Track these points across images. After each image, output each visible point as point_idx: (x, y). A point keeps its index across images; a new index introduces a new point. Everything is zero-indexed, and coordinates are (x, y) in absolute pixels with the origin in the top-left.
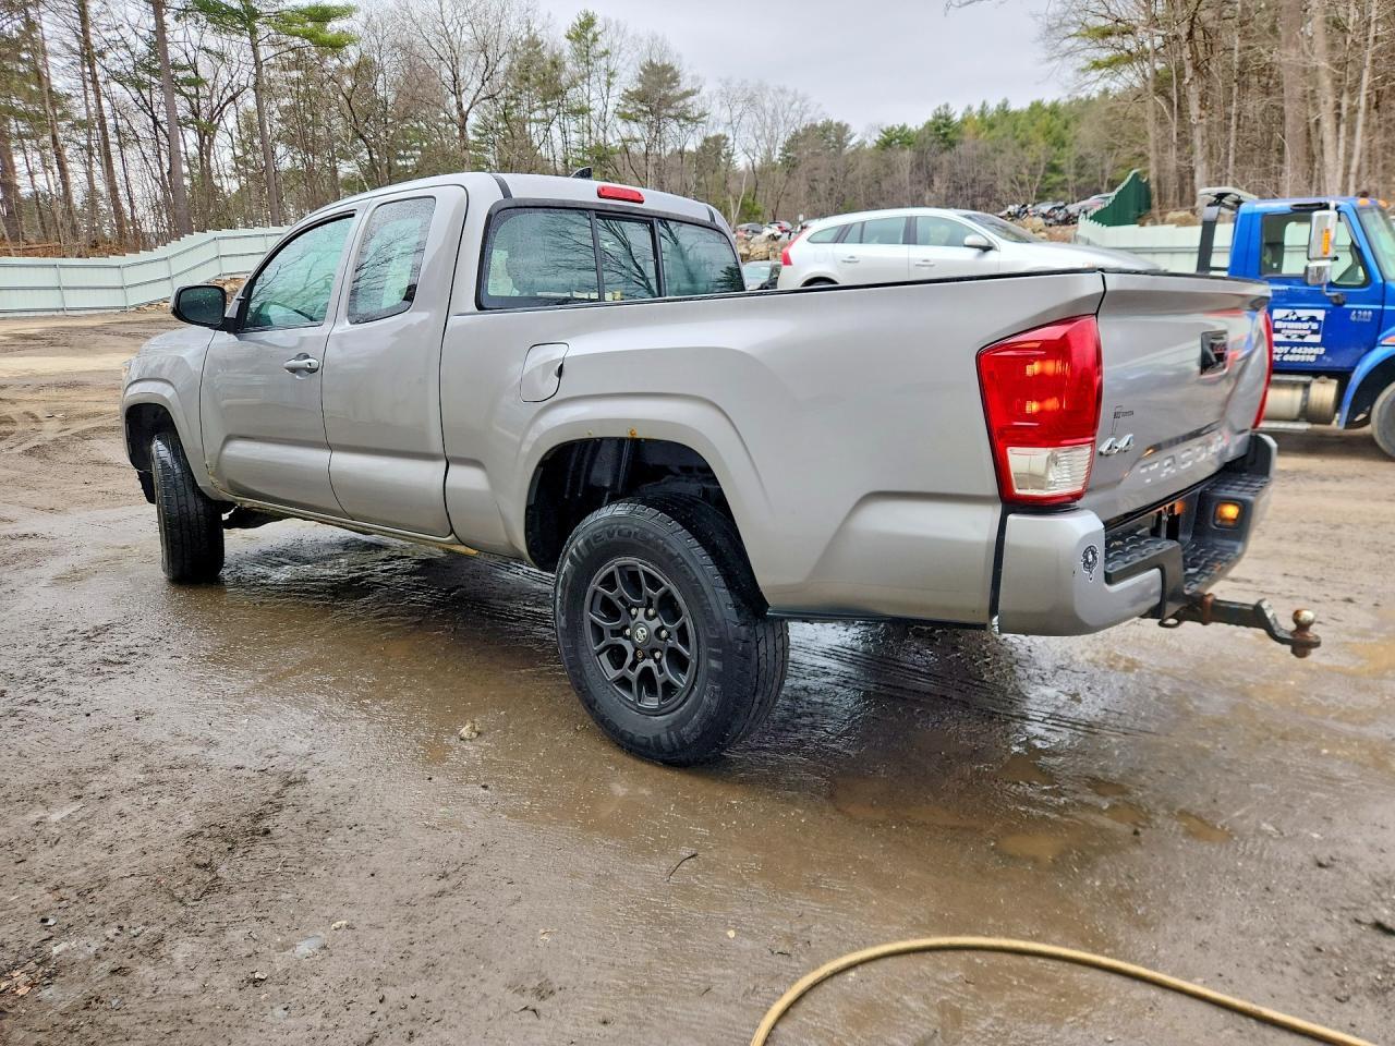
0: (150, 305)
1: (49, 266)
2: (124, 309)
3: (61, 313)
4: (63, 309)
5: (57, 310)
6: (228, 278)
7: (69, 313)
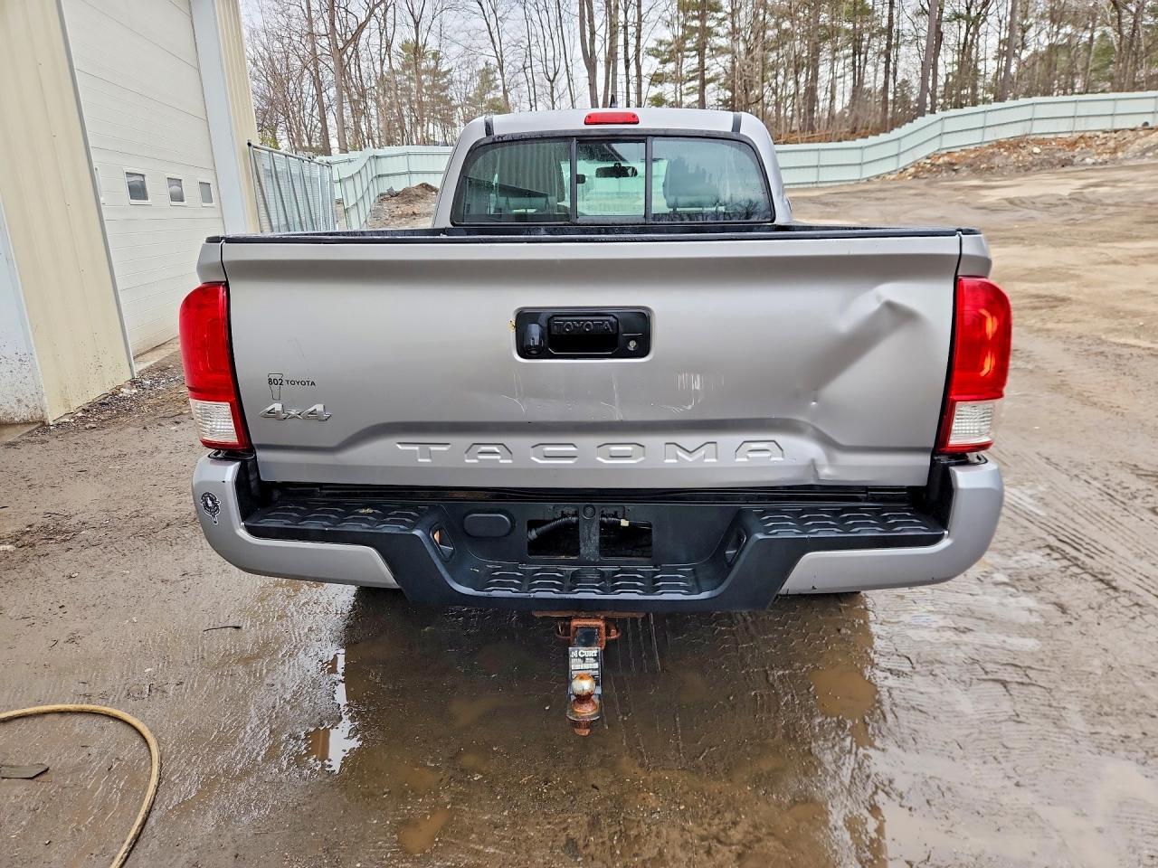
0: (878, 177)
1: (814, 150)
2: (858, 181)
3: (815, 185)
4: (816, 182)
5: (813, 183)
6: (944, 152)
7: (820, 185)
